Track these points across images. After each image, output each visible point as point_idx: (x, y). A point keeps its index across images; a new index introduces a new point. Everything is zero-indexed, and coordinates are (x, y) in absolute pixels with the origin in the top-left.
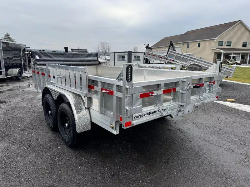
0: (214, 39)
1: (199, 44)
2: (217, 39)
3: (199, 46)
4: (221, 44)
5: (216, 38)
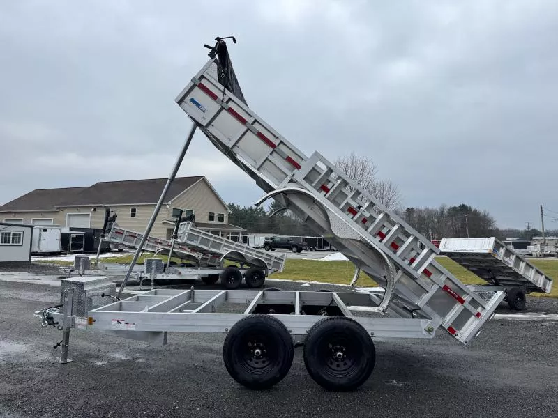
0: (165, 203)
1: (134, 211)
2: (171, 205)
3: (133, 215)
4: (176, 213)
5: (170, 203)
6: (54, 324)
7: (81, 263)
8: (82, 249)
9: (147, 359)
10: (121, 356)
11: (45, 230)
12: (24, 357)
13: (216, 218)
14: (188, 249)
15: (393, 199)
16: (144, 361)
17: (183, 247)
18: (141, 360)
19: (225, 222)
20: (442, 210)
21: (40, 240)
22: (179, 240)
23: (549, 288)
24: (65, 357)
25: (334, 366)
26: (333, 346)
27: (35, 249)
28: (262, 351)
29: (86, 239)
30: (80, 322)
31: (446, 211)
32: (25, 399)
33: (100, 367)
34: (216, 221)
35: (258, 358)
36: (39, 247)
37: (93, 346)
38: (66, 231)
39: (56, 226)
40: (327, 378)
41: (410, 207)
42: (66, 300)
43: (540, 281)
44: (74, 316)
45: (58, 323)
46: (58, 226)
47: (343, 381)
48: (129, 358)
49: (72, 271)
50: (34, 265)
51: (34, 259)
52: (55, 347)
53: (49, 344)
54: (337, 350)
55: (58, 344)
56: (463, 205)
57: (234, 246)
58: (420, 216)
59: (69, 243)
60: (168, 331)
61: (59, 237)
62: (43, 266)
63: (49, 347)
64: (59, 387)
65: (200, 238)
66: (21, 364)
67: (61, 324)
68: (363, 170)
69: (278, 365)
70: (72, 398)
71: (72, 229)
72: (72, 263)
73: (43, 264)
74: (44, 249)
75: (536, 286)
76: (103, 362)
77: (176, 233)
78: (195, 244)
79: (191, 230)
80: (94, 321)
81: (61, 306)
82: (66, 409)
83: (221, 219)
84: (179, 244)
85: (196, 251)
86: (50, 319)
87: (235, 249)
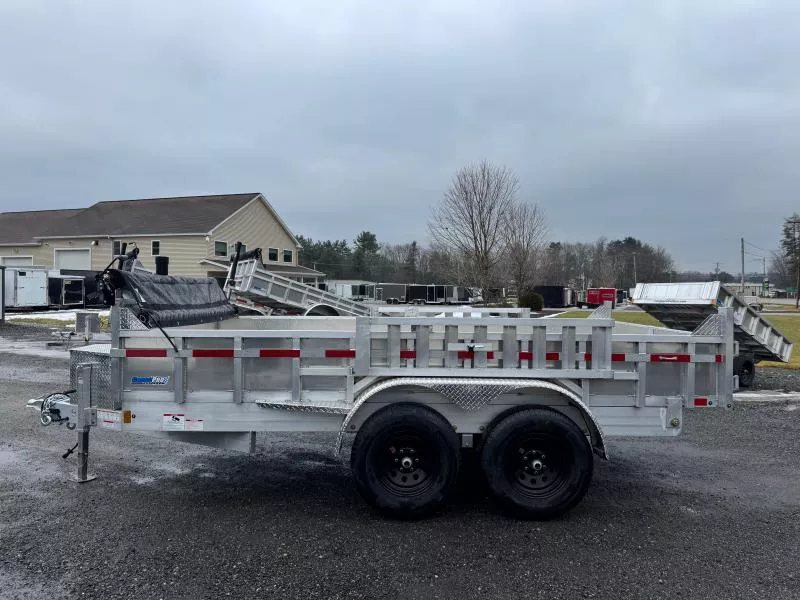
0: (205, 234)
1: (156, 243)
2: (212, 236)
3: (156, 252)
4: (221, 249)
5: (210, 233)
6: (60, 420)
7: (87, 323)
8: (81, 302)
9: (217, 473)
10: (174, 468)
11: (23, 274)
12: (17, 472)
13: (280, 258)
14: (249, 302)
15: (538, 228)
16: (212, 475)
17: (242, 299)
18: (207, 475)
19: (294, 263)
20: (601, 246)
21: (16, 288)
22: (237, 288)
23: (787, 356)
24: (84, 471)
25: (526, 482)
26: (526, 451)
27: (9, 303)
28: (413, 461)
29: (86, 286)
30: (106, 418)
31: (605, 247)
32: (28, 547)
33: (144, 487)
34: (280, 261)
35: (407, 471)
36: (15, 299)
37: (126, 452)
38: (56, 274)
39: (40, 267)
40: (517, 501)
41: (556, 242)
42: (81, 382)
43: (776, 346)
44: (94, 407)
45: (67, 419)
46: (44, 268)
47: (543, 504)
48: (187, 471)
49: (72, 334)
50: (10, 325)
51: (9, 317)
52: (65, 456)
53: (53, 449)
54: (533, 458)
55: (70, 452)
56: (630, 239)
57: (322, 297)
58: (568, 254)
59: (61, 293)
60: (257, 431)
61: (45, 284)
62: (25, 328)
63: (54, 455)
64: (81, 524)
65: (270, 285)
66: (12, 485)
67: (74, 420)
68: (499, 187)
69: (440, 482)
70: (107, 542)
71: (63, 272)
72: (70, 322)
73: (23, 324)
74: (22, 302)
75: (771, 353)
76: (147, 479)
77: (233, 276)
78: (264, 295)
79: (257, 272)
80: (134, 417)
81: (72, 392)
82: (101, 564)
83: (288, 258)
84: (237, 293)
85: (263, 305)
86: (55, 412)
87: (324, 301)
